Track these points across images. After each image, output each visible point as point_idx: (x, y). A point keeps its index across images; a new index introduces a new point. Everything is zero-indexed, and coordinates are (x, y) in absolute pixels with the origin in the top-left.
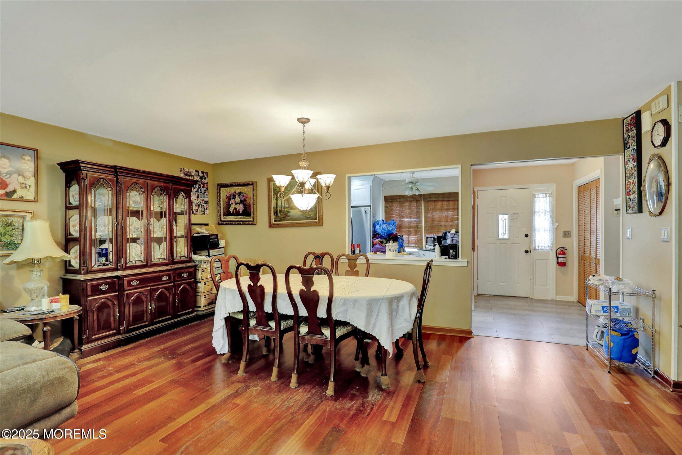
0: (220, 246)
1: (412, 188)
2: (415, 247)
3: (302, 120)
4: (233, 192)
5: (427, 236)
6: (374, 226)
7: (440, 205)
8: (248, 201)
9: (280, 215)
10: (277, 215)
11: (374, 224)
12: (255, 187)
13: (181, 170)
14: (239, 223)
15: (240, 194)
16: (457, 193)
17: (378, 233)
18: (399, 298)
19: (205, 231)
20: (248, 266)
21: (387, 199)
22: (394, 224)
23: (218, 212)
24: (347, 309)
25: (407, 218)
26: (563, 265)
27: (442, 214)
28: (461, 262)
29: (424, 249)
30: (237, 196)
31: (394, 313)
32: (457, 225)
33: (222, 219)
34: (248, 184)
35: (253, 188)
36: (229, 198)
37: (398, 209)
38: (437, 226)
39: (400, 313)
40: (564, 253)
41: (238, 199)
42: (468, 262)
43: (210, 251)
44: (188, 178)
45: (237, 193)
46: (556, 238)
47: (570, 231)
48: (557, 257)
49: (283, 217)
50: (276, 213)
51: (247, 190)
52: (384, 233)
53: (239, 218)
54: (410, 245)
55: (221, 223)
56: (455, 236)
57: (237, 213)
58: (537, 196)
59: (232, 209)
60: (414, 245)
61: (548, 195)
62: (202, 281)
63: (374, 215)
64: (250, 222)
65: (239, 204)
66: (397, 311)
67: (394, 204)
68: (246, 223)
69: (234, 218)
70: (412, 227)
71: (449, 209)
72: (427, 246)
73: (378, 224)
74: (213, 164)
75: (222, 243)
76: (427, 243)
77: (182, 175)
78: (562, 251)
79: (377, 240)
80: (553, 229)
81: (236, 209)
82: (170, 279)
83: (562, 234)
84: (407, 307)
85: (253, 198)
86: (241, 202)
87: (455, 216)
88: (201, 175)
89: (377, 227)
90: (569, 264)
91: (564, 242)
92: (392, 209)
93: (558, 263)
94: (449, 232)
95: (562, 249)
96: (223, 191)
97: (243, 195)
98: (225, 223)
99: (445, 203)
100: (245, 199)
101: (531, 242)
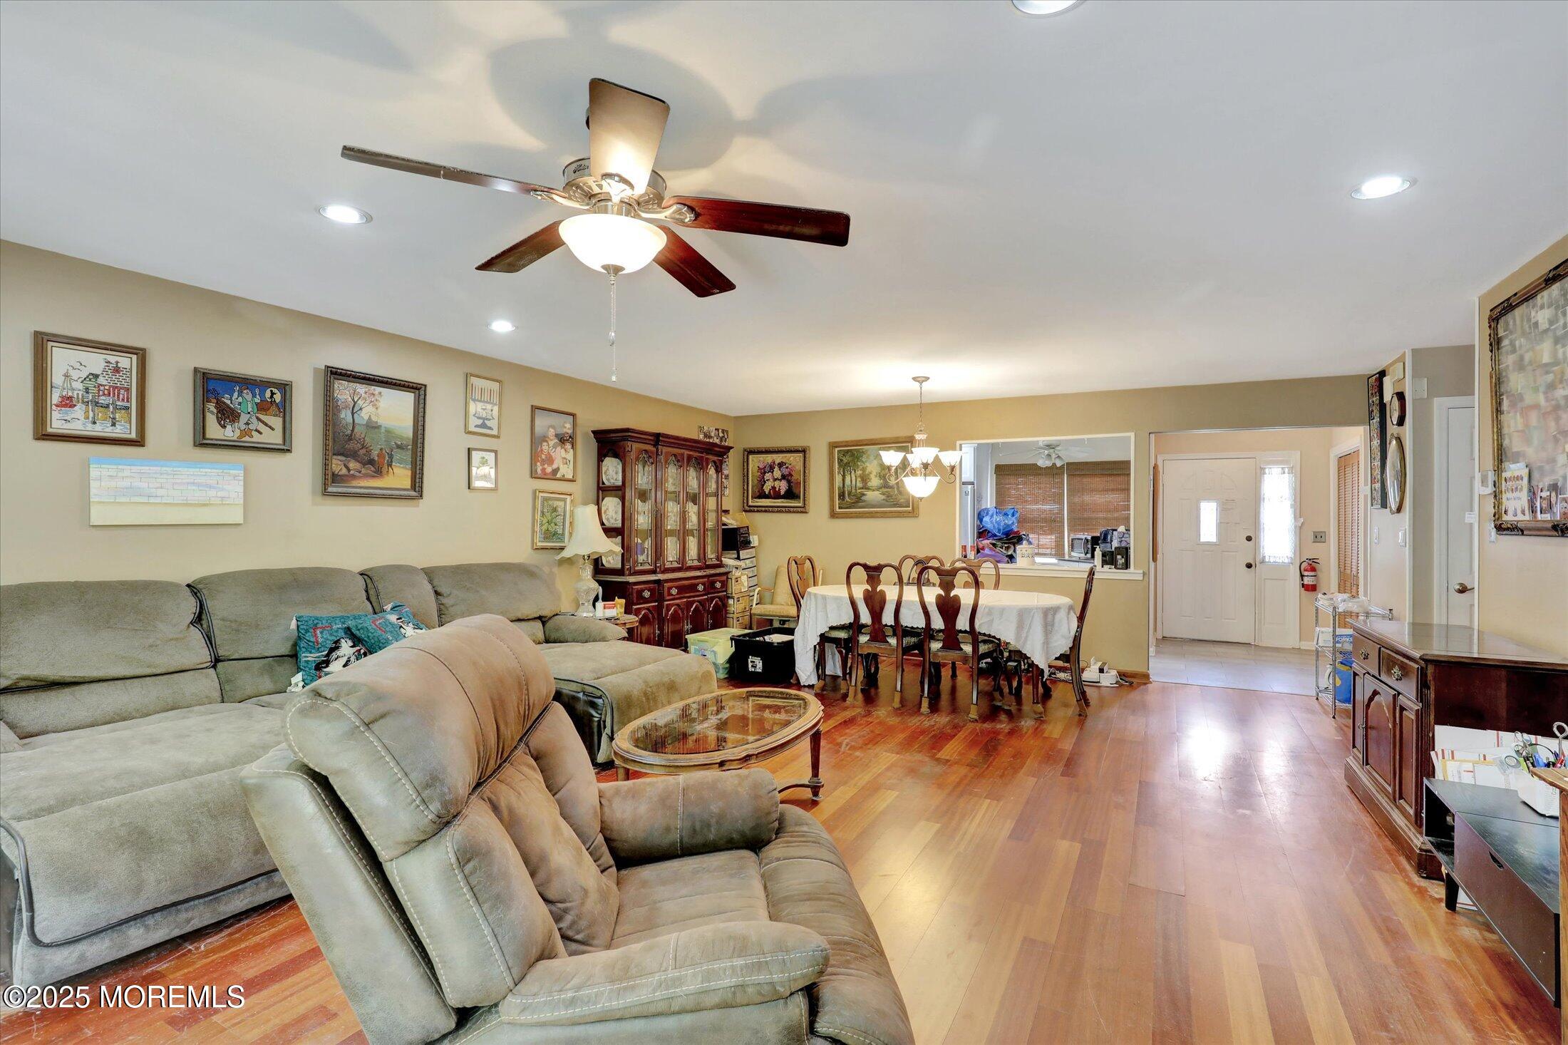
0: (752, 545)
1: (1049, 455)
2: (1051, 555)
3: (919, 379)
4: (770, 462)
5: (1072, 536)
6: (980, 518)
7: (1097, 482)
8: (795, 477)
9: (848, 500)
10: (843, 499)
11: (979, 514)
12: (807, 456)
13: (701, 428)
14: (780, 510)
15: (781, 465)
16: (1128, 463)
17: (986, 530)
18: (1056, 610)
19: (733, 522)
20: (866, 567)
21: (1001, 470)
22: (1013, 515)
23: (744, 493)
24: (993, 619)
25: (1037, 503)
26: (1312, 588)
27: (1100, 499)
28: (1134, 573)
29: (1067, 558)
30: (776, 469)
31: (1049, 628)
32: (1128, 519)
33: (750, 504)
34: (797, 451)
35: (805, 457)
36: (763, 471)
37: (1019, 487)
38: (1091, 518)
39: (1056, 627)
40: (1313, 569)
41: (777, 473)
42: (1144, 574)
43: (741, 552)
44: (708, 440)
45: (777, 463)
46: (1300, 545)
47: (1325, 532)
48: (1302, 576)
49: (853, 503)
50: (842, 496)
51: (794, 460)
52: (999, 530)
53: (779, 502)
54: (1041, 551)
55: (749, 509)
56: (1126, 535)
57: (776, 495)
58: (1267, 471)
59: (767, 488)
60: (1048, 551)
61: (1286, 470)
62: (736, 596)
63: (977, 497)
64: (799, 509)
65: (781, 480)
66: (1053, 625)
67: (1012, 480)
68: (792, 509)
69: (770, 502)
70: (1045, 520)
71: (1113, 490)
72: (1073, 554)
73: (987, 514)
74: (735, 417)
75: (754, 540)
76: (1072, 548)
77: (701, 437)
78: (1311, 566)
79: (986, 542)
80: (1295, 527)
81: (774, 488)
82: (704, 589)
83: (1312, 537)
84: (1065, 621)
85: (805, 472)
86: (784, 477)
87: (1123, 502)
88: (721, 435)
89: (986, 519)
90: (1322, 587)
91: (1313, 551)
92: (1009, 489)
93: (1303, 585)
94: (1116, 530)
95: (1310, 562)
96: (753, 460)
97: (787, 468)
98: (756, 509)
99: (1105, 479)
100: (790, 473)
101: (1256, 549)
